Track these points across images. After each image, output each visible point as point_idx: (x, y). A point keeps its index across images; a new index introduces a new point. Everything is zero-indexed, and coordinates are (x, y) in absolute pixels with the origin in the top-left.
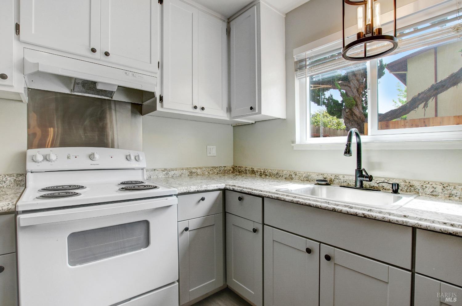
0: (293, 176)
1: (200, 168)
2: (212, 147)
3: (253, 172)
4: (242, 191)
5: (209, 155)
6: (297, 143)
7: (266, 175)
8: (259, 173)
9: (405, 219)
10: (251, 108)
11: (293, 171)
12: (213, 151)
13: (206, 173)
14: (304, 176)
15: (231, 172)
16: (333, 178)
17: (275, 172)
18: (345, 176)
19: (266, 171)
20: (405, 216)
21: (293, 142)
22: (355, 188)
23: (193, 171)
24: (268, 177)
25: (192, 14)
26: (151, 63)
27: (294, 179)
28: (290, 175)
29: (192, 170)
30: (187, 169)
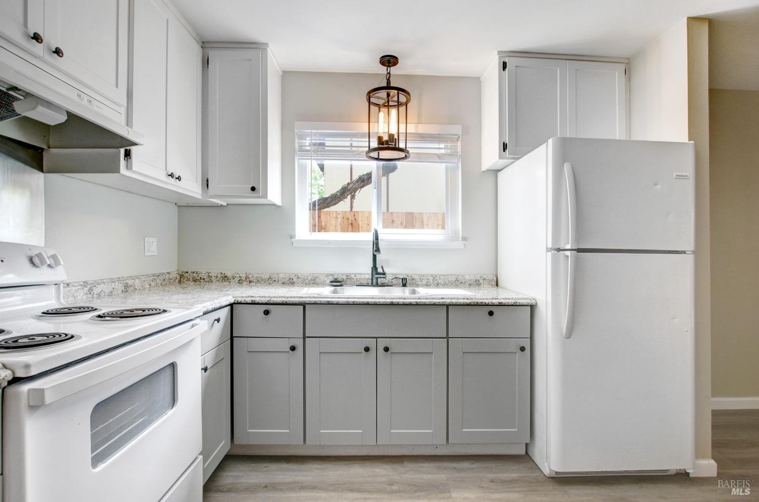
0: (295, 280)
1: (137, 277)
2: (151, 239)
3: (225, 278)
4: (272, 302)
5: (147, 254)
6: (297, 238)
7: (250, 282)
8: (237, 280)
9: (443, 300)
10: (253, 189)
11: (292, 274)
12: (152, 246)
13: (147, 286)
14: (309, 279)
15: (177, 281)
16: (344, 277)
17: (267, 276)
18: (357, 275)
19: (251, 276)
20: (442, 298)
21: (292, 237)
22: (372, 285)
23: (130, 282)
24: (254, 284)
25: (166, 20)
26: (117, 87)
27: (296, 283)
28: (290, 278)
29: (127, 281)
30: (119, 279)
